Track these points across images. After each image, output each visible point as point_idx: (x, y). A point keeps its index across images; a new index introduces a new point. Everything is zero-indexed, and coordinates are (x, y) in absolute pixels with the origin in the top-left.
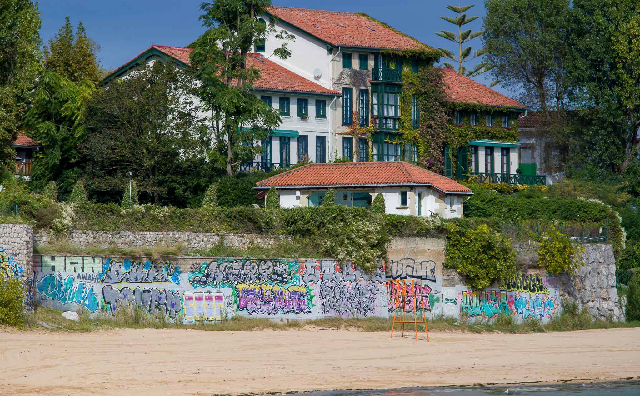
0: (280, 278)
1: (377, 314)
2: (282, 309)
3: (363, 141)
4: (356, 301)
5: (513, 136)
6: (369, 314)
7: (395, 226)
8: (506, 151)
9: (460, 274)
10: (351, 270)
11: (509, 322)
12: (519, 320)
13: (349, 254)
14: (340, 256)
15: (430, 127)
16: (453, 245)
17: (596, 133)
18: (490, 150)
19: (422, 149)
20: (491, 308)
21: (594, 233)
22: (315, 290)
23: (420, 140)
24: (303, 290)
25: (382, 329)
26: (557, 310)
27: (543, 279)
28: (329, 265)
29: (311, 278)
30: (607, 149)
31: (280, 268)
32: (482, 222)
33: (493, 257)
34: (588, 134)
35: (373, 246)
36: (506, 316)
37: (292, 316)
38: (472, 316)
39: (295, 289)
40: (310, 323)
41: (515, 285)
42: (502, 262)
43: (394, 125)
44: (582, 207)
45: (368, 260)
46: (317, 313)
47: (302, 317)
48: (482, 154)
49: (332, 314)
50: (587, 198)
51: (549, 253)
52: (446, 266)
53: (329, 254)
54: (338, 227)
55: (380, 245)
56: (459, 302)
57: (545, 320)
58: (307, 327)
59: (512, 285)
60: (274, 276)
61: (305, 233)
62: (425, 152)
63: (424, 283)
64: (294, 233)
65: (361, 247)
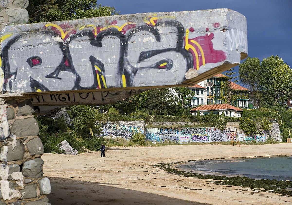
0: (201, 132)
1: (224, 141)
2: (202, 140)
3: (212, 100)
4: (219, 138)
5: (247, 97)
6: (222, 141)
7: (227, 119)
8: (245, 101)
9: (243, 131)
10: (218, 130)
11: (255, 142)
12: (257, 142)
13: (217, 126)
14: (215, 127)
15: (228, 96)
16: (241, 124)
17: (268, 96)
18: (242, 101)
19: (226, 101)
20: (250, 139)
21: (274, 120)
22: (210, 135)
23: (225, 99)
24: (207, 135)
25: (226, 144)
26: (266, 139)
27: (263, 131)
28: (213, 129)
29: (209, 132)
30: (270, 100)
31: (201, 130)
32: (248, 118)
33: (251, 126)
34: (266, 96)
35: (223, 124)
36: (254, 140)
37: (204, 141)
38: (247, 141)
39: (205, 135)
40: (209, 143)
41: (256, 133)
42: (253, 127)
43: (219, 95)
44: (270, 114)
45: (222, 128)
46: (210, 141)
47: (207, 142)
48: (240, 102)
49: (214, 141)
50: (272, 112)
51: (264, 125)
52: (240, 129)
53: (213, 126)
54: (215, 120)
55: (224, 124)
56: (243, 137)
57: (264, 142)
58: (208, 144)
59: (255, 133)
60: (200, 132)
61: (207, 121)
62: (226, 102)
63: (234, 133)
64: (204, 121)
65: (220, 124)
